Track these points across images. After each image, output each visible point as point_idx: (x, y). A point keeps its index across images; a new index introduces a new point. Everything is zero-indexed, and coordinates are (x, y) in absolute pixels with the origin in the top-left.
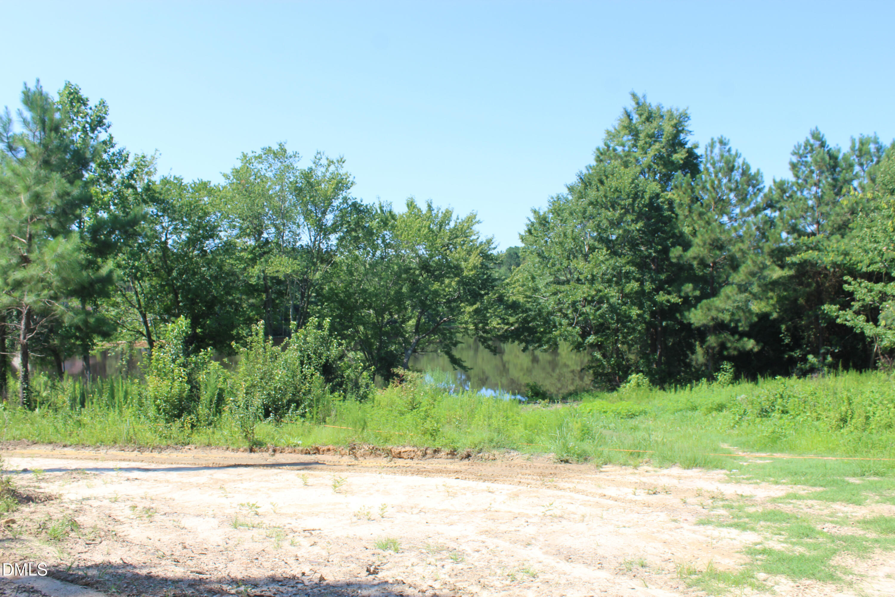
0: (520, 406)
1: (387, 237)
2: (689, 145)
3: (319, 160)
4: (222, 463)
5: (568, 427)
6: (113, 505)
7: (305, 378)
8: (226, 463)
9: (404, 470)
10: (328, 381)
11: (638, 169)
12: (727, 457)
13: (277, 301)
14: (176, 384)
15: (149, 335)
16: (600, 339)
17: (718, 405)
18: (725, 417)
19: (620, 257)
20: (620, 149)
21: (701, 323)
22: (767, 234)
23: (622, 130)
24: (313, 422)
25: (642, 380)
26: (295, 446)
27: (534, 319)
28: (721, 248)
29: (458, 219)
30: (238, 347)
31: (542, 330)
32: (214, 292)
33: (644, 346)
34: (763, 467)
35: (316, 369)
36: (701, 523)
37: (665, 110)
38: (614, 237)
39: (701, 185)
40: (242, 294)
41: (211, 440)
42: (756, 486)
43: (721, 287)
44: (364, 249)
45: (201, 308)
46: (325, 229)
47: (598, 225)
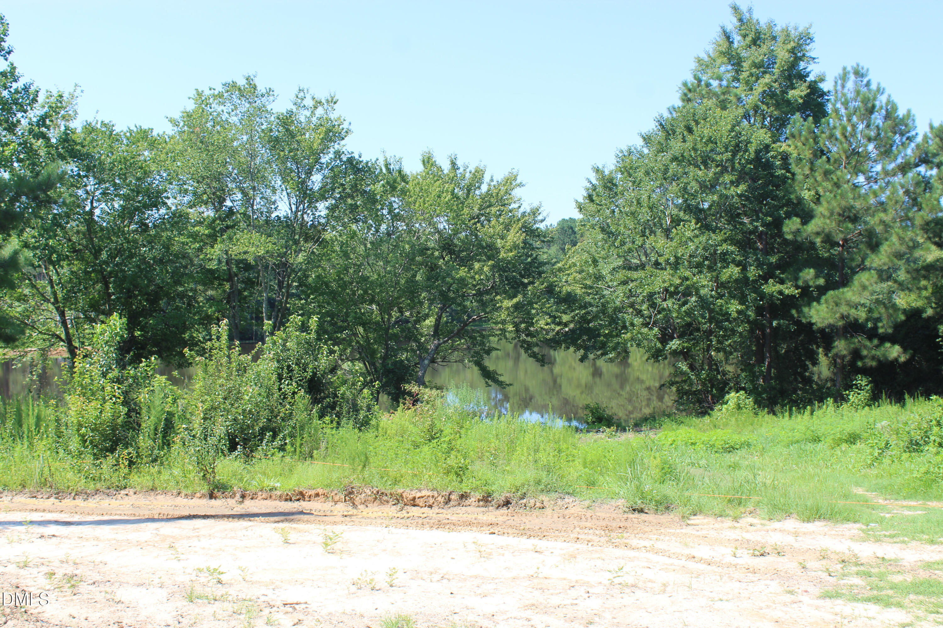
0: (577, 436)
1: (395, 206)
2: (811, 78)
3: (302, 100)
4: (171, 513)
5: (643, 464)
6: (22, 572)
7: (284, 398)
8: (178, 513)
9: (420, 522)
10: (315, 401)
11: (741, 111)
12: (862, 506)
13: (246, 293)
14: (108, 406)
15: (69, 341)
16: (686, 345)
17: (850, 435)
18: (858, 452)
19: (714, 232)
20: (715, 83)
21: (826, 322)
22: (919, 200)
23: (718, 57)
24: (297, 457)
25: (744, 400)
26: (271, 490)
27: (596, 317)
28: (855, 219)
29: (492, 180)
30: (192, 356)
31: (607, 332)
32: (158, 281)
33: (747, 354)
34: (914, 521)
35: (299, 385)
36: (827, 596)
37: (778, 28)
38: (706, 206)
39: (828, 133)
40: (196, 283)
41: (157, 482)
42: (904, 546)
43: (854, 273)
44: (363, 222)
45: (141, 303)
46: (310, 195)
47: (685, 189)
